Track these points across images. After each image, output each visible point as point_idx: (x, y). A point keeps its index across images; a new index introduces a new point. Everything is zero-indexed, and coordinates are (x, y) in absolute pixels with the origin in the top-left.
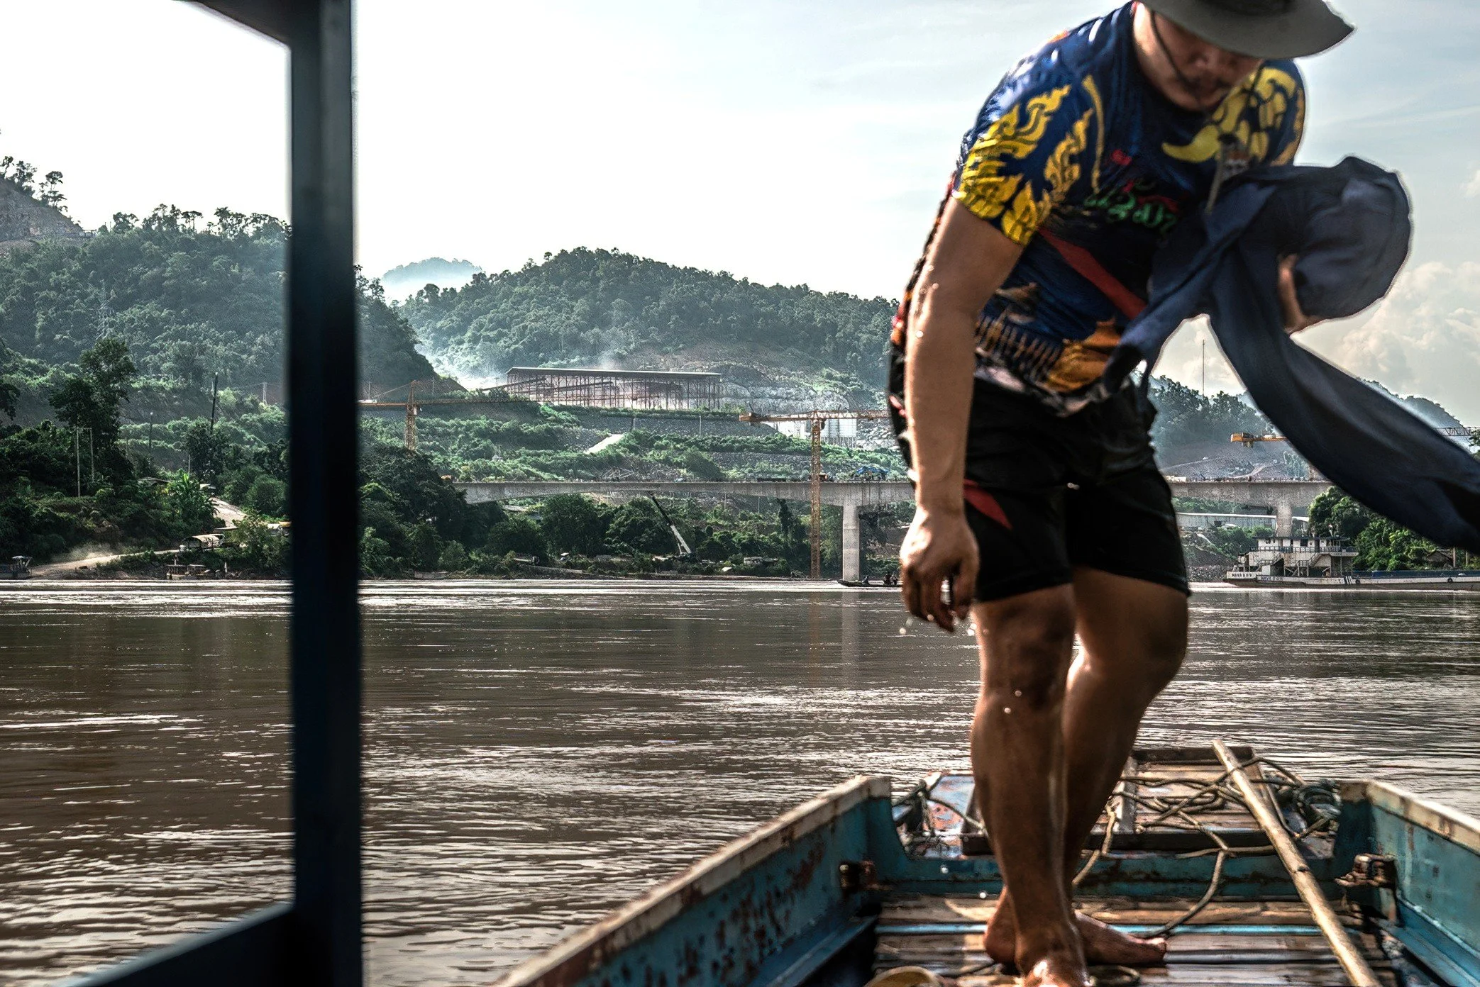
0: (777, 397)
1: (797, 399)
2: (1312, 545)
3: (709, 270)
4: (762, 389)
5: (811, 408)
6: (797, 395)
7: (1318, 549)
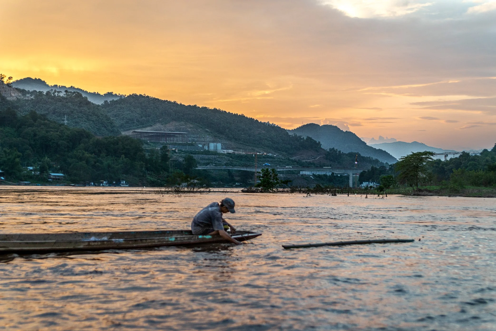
0: (194, 137)
1: (199, 138)
2: (373, 183)
3: (171, 101)
4: (190, 135)
5: (203, 141)
6: (199, 137)
7: (374, 184)
